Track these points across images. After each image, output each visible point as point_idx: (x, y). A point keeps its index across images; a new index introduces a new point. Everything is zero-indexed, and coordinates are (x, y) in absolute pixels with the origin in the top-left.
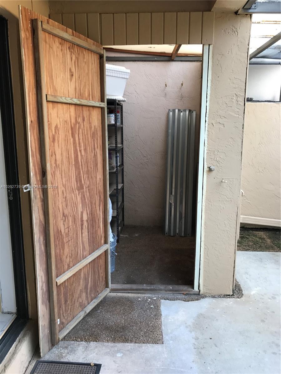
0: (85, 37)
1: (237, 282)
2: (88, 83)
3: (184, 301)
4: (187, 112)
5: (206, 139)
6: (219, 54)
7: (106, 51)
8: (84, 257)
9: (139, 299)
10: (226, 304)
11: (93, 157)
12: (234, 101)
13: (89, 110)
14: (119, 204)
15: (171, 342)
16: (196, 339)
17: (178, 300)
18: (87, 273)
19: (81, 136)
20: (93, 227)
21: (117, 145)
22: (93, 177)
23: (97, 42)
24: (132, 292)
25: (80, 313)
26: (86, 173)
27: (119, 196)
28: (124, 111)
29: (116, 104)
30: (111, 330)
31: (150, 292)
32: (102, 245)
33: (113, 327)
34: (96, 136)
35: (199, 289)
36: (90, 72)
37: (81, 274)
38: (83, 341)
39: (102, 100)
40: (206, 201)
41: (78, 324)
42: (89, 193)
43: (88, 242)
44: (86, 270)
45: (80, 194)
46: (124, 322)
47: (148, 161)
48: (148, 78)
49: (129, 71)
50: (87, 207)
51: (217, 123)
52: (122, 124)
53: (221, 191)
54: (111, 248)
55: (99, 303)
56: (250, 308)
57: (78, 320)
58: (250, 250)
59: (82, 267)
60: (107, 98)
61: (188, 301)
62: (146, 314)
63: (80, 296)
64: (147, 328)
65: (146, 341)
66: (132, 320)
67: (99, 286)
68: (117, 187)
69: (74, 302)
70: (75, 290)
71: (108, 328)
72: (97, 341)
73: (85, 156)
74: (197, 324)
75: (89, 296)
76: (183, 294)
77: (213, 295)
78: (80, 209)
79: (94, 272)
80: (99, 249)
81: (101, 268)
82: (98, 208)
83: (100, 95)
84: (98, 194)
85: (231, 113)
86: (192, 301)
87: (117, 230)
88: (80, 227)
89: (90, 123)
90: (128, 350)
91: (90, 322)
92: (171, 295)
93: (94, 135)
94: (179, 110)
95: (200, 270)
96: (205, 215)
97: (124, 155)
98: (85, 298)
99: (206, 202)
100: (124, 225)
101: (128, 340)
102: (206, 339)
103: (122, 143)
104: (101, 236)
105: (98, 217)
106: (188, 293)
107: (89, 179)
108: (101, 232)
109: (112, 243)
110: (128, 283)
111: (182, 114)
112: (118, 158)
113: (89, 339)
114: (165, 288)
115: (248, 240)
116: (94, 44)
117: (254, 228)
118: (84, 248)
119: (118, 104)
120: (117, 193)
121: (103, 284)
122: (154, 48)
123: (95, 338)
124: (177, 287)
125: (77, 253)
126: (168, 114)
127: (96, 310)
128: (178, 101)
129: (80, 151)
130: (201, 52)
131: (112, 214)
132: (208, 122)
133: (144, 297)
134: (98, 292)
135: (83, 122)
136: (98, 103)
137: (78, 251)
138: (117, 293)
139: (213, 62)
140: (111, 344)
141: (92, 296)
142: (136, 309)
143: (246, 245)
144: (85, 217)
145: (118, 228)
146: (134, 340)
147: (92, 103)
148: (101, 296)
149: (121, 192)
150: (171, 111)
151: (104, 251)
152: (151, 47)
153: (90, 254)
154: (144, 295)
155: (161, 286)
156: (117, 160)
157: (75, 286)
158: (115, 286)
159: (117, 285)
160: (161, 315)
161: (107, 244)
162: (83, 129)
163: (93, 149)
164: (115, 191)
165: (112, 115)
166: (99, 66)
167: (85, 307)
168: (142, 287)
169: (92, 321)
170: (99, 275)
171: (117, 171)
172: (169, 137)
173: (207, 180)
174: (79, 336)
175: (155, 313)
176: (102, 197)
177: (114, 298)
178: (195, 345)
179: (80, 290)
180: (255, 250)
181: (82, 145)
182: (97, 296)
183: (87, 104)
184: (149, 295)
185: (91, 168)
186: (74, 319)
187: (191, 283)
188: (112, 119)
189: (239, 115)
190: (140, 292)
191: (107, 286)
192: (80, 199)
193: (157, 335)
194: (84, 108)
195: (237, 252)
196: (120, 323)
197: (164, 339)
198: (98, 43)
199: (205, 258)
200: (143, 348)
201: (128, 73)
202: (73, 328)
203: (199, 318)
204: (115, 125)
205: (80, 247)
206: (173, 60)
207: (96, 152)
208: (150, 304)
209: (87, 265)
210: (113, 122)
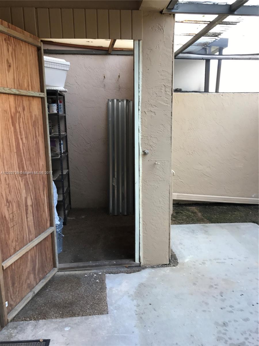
0: (22, 30)
1: (173, 252)
2: (27, 74)
3: (127, 273)
4: (125, 102)
5: (140, 125)
6: (148, 49)
7: (43, 43)
8: (30, 240)
9: (86, 275)
10: (164, 273)
11: (34, 144)
12: (163, 91)
13: (29, 100)
14: (65, 189)
15: (115, 311)
16: (137, 306)
17: (122, 273)
18: (34, 255)
19: (22, 125)
20: (38, 211)
21: (60, 133)
22: (36, 163)
23: (34, 34)
24: (79, 269)
25: (29, 294)
26: (29, 160)
27: (64, 181)
28: (66, 100)
29: (57, 94)
30: (59, 307)
31: (96, 268)
32: (48, 228)
33: (61, 304)
34: (37, 125)
35: (139, 261)
36: (28, 64)
37: (28, 257)
38: (32, 320)
39: (42, 91)
40: (142, 181)
41: (26, 305)
42: (33, 179)
43: (33, 226)
44: (33, 252)
45: (24, 180)
46: (71, 298)
47: (91, 147)
48: (87, 70)
49: (68, 63)
50: (30, 193)
51: (148, 111)
52: (65, 113)
53: (155, 172)
54: (58, 230)
55: (47, 282)
56: (184, 274)
57: (26, 301)
58: (183, 223)
59: (28, 250)
60: (47, 88)
61: (130, 273)
62: (92, 288)
63: (28, 278)
64: (93, 301)
65: (92, 313)
66: (79, 295)
67: (47, 267)
68: (62, 172)
69: (22, 284)
70: (22, 273)
71: (56, 306)
72: (46, 318)
73: (26, 144)
74: (138, 293)
75: (37, 277)
76: (125, 267)
77: (152, 265)
78: (24, 195)
79: (41, 254)
80: (46, 231)
81: (48, 250)
82: (42, 193)
83: (39, 86)
84: (41, 180)
85: (161, 102)
86: (133, 272)
87: (64, 214)
88: (25, 212)
89: (30, 112)
90: (76, 324)
91: (39, 301)
92: (115, 269)
93: (34, 124)
94: (117, 100)
95: (140, 244)
96: (142, 194)
97: (68, 142)
98: (33, 279)
99: (143, 183)
100: (71, 208)
101: (76, 314)
102: (146, 305)
103: (66, 131)
104: (47, 220)
105: (42, 202)
106: (130, 266)
107: (31, 166)
108: (46, 216)
109: (59, 225)
110: (75, 262)
111: (120, 103)
112: (62, 145)
113: (37, 318)
114: (109, 263)
115: (182, 214)
116: (31, 37)
117: (187, 204)
118: (30, 231)
119: (60, 95)
120: (62, 178)
121: (51, 265)
122: (92, 42)
123: (44, 316)
124: (120, 261)
125: (23, 236)
126: (108, 103)
127: (45, 290)
128: (116, 92)
129: (22, 139)
130: (132, 47)
131: (57, 198)
132: (141, 110)
133: (90, 273)
134: (46, 272)
135: (23, 112)
136: (38, 93)
137: (23, 235)
138: (65, 272)
139: (143, 56)
140: (59, 320)
141: (40, 277)
142: (83, 284)
143: (180, 220)
144: (29, 203)
145: (65, 211)
146: (81, 313)
147: (31, 93)
148: (49, 276)
149: (67, 177)
150: (110, 101)
151: (50, 233)
152: (89, 42)
153: (36, 237)
154: (90, 271)
155: (106, 262)
156: (61, 147)
157: (23, 268)
158: (63, 266)
159: (64, 264)
160: (106, 288)
161: (53, 227)
162: (23, 118)
163: (35, 137)
164: (61, 177)
165: (54, 105)
166: (37, 58)
167: (33, 288)
168: (88, 264)
169: (40, 301)
170: (46, 256)
171: (61, 158)
172: (110, 125)
173: (142, 162)
174: (28, 316)
175: (100, 287)
176: (46, 183)
177: (62, 276)
178: (136, 311)
179: (28, 271)
180: (188, 223)
181: (23, 133)
182: (45, 276)
183: (26, 94)
184: (95, 271)
185: (33, 155)
186: (23, 300)
187: (132, 257)
188: (54, 108)
189: (167, 104)
190: (87, 269)
191: (55, 266)
192: (23, 185)
193: (102, 307)
194: (24, 98)
195: (171, 226)
196: (68, 300)
197: (109, 309)
198: (36, 36)
199: (144, 233)
200: (90, 319)
201: (68, 65)
202: (22, 309)
203: (140, 287)
204: (57, 114)
205: (26, 230)
206: (110, 54)
207: (38, 140)
208: (95, 279)
209: (34, 247)
210: (55, 111)
